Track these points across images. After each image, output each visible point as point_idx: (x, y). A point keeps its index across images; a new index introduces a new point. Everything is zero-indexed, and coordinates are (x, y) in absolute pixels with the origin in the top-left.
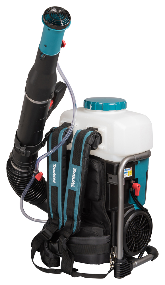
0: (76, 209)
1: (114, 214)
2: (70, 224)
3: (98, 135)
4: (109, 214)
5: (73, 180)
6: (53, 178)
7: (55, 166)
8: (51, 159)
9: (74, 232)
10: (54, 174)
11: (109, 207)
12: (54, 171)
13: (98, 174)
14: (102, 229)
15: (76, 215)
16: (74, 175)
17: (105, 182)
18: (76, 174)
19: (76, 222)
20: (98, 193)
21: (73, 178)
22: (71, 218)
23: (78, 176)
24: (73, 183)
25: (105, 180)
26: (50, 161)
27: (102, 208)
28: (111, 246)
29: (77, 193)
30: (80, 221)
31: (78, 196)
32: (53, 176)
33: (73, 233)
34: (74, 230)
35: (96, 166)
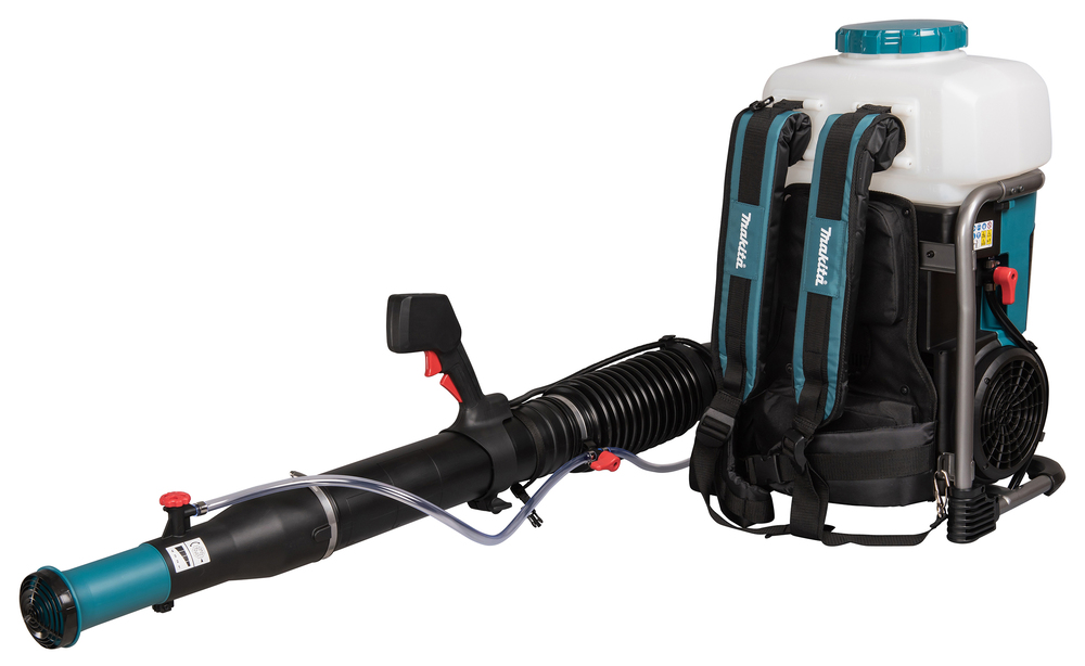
0: (834, 349)
1: (943, 358)
2: (814, 394)
3: (895, 125)
4: (930, 360)
5: (820, 264)
6: (739, 253)
7: (746, 220)
8: (737, 197)
9: (826, 417)
10: (744, 242)
11: (928, 342)
12: (744, 234)
13: (892, 243)
14: (909, 407)
15: (833, 367)
16: (823, 249)
17: (914, 267)
18: (831, 244)
19: (835, 386)
20: (895, 303)
21: (820, 259)
22: (817, 376)
23: (838, 250)
24: (821, 273)
25: (914, 263)
26: (732, 201)
27: (906, 346)
28: (936, 453)
29: (833, 301)
30: (845, 384)
31: (837, 311)
32: (740, 248)
33: (823, 421)
34: (828, 412)
35: (889, 220)
